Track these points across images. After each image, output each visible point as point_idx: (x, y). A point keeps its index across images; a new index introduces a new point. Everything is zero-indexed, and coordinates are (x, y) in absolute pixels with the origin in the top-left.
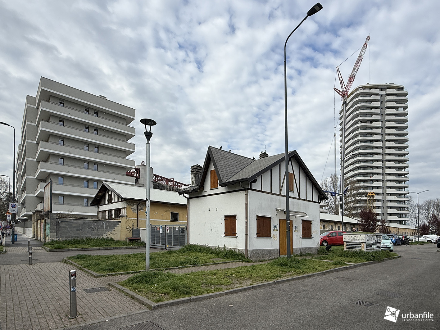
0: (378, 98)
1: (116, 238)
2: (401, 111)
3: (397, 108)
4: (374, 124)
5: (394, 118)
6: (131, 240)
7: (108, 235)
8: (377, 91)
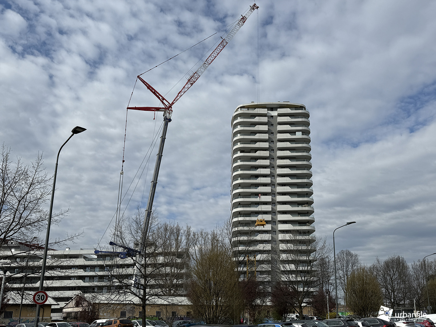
0: (265, 119)
2: (299, 135)
3: (293, 132)
4: (259, 154)
5: (288, 144)
8: (264, 111)
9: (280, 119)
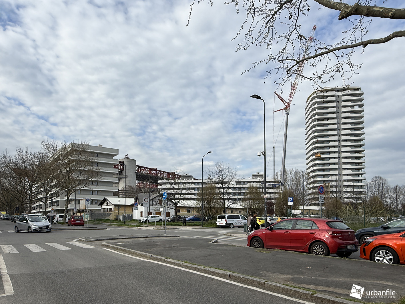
0: (334, 99)
1: (110, 219)
2: (357, 108)
3: (353, 106)
4: (330, 121)
5: (349, 115)
6: (116, 219)
7: (107, 218)
8: (333, 93)
9: (344, 98)
